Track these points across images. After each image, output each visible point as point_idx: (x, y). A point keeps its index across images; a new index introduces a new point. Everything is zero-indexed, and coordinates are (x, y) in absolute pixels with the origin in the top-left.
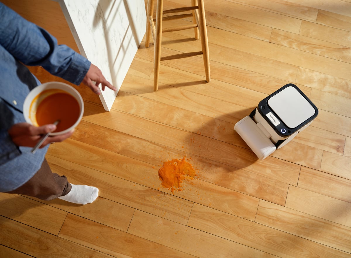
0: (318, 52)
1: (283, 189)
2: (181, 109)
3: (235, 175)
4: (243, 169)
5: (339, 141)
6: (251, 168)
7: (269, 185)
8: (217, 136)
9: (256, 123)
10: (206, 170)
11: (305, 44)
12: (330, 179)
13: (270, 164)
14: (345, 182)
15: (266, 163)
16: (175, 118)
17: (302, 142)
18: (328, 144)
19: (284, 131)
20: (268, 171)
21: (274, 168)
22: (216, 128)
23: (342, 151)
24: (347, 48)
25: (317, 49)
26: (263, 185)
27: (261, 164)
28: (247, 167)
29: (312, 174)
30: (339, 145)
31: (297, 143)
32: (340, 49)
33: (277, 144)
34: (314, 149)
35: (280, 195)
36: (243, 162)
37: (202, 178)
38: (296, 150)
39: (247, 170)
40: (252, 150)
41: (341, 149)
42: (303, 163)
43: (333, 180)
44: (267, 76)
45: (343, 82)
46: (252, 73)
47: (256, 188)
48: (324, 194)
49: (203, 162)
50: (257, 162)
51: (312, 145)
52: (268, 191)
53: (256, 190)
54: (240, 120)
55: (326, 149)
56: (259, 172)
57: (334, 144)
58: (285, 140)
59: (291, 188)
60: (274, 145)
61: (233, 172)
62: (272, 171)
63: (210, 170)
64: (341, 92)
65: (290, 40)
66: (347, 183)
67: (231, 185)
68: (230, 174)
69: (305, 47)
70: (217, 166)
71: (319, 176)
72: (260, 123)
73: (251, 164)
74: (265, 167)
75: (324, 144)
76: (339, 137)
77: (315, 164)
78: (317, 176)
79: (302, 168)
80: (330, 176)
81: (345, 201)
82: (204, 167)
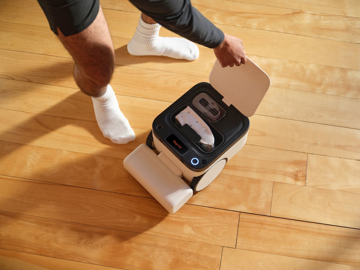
0: (255, 23)
1: (213, 256)
2: (38, 147)
3: (134, 245)
4: (146, 232)
5: (296, 163)
6: (158, 228)
7: (190, 253)
8: (99, 184)
9: (158, 153)
10: (85, 243)
11: (233, 14)
12: (287, 228)
13: (190, 217)
14: (312, 228)
15: (183, 217)
16: (29, 164)
17: (239, 174)
18: (280, 171)
19: (195, 161)
20: (188, 230)
21: (196, 223)
22: (97, 171)
23: (302, 179)
24: (300, 11)
25: (252, 20)
26: (181, 254)
27: (174, 219)
28: (152, 229)
29: (259, 223)
30: (297, 169)
31: (231, 176)
32: (288, 14)
33: (193, 184)
34: (258, 181)
35: (209, 267)
36: (145, 221)
37: (80, 258)
38: (230, 187)
39: (153, 234)
40: (155, 199)
41: (301, 175)
42: (242, 208)
43: (292, 229)
44: (174, 74)
45: (297, 66)
46: (150, 71)
47: (170, 261)
48: (279, 254)
49: (79, 231)
50: (167, 218)
51: (254, 176)
52: (188, 263)
53: (169, 265)
54: (132, 151)
55: (278, 178)
56: (171, 233)
57: (291, 169)
58: (202, 176)
59: (226, 251)
60: (187, 186)
61: (130, 240)
62: (194, 228)
63: (92, 243)
64: (294, 83)
65: (208, 10)
66: (315, 230)
67: (128, 262)
68: (126, 245)
69: (233, 18)
70: (102, 234)
71: (271, 225)
72: (164, 153)
73: (158, 223)
74: (182, 224)
75: (274, 172)
76: (297, 157)
77: (261, 207)
78: (266, 226)
79: (242, 216)
80: (287, 222)
81: (314, 259)
82: (81, 239)
